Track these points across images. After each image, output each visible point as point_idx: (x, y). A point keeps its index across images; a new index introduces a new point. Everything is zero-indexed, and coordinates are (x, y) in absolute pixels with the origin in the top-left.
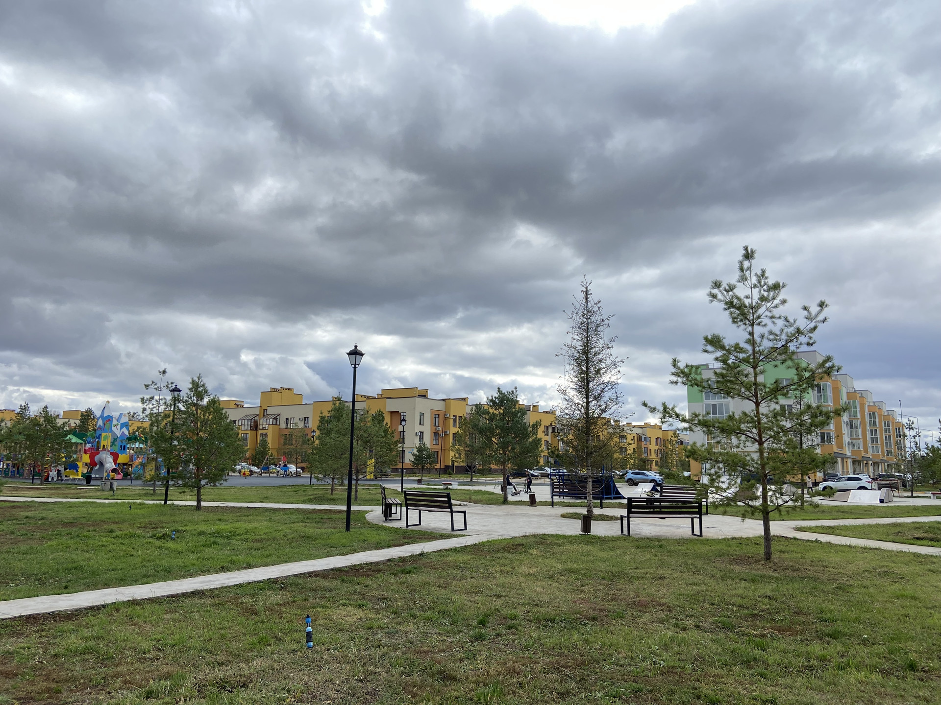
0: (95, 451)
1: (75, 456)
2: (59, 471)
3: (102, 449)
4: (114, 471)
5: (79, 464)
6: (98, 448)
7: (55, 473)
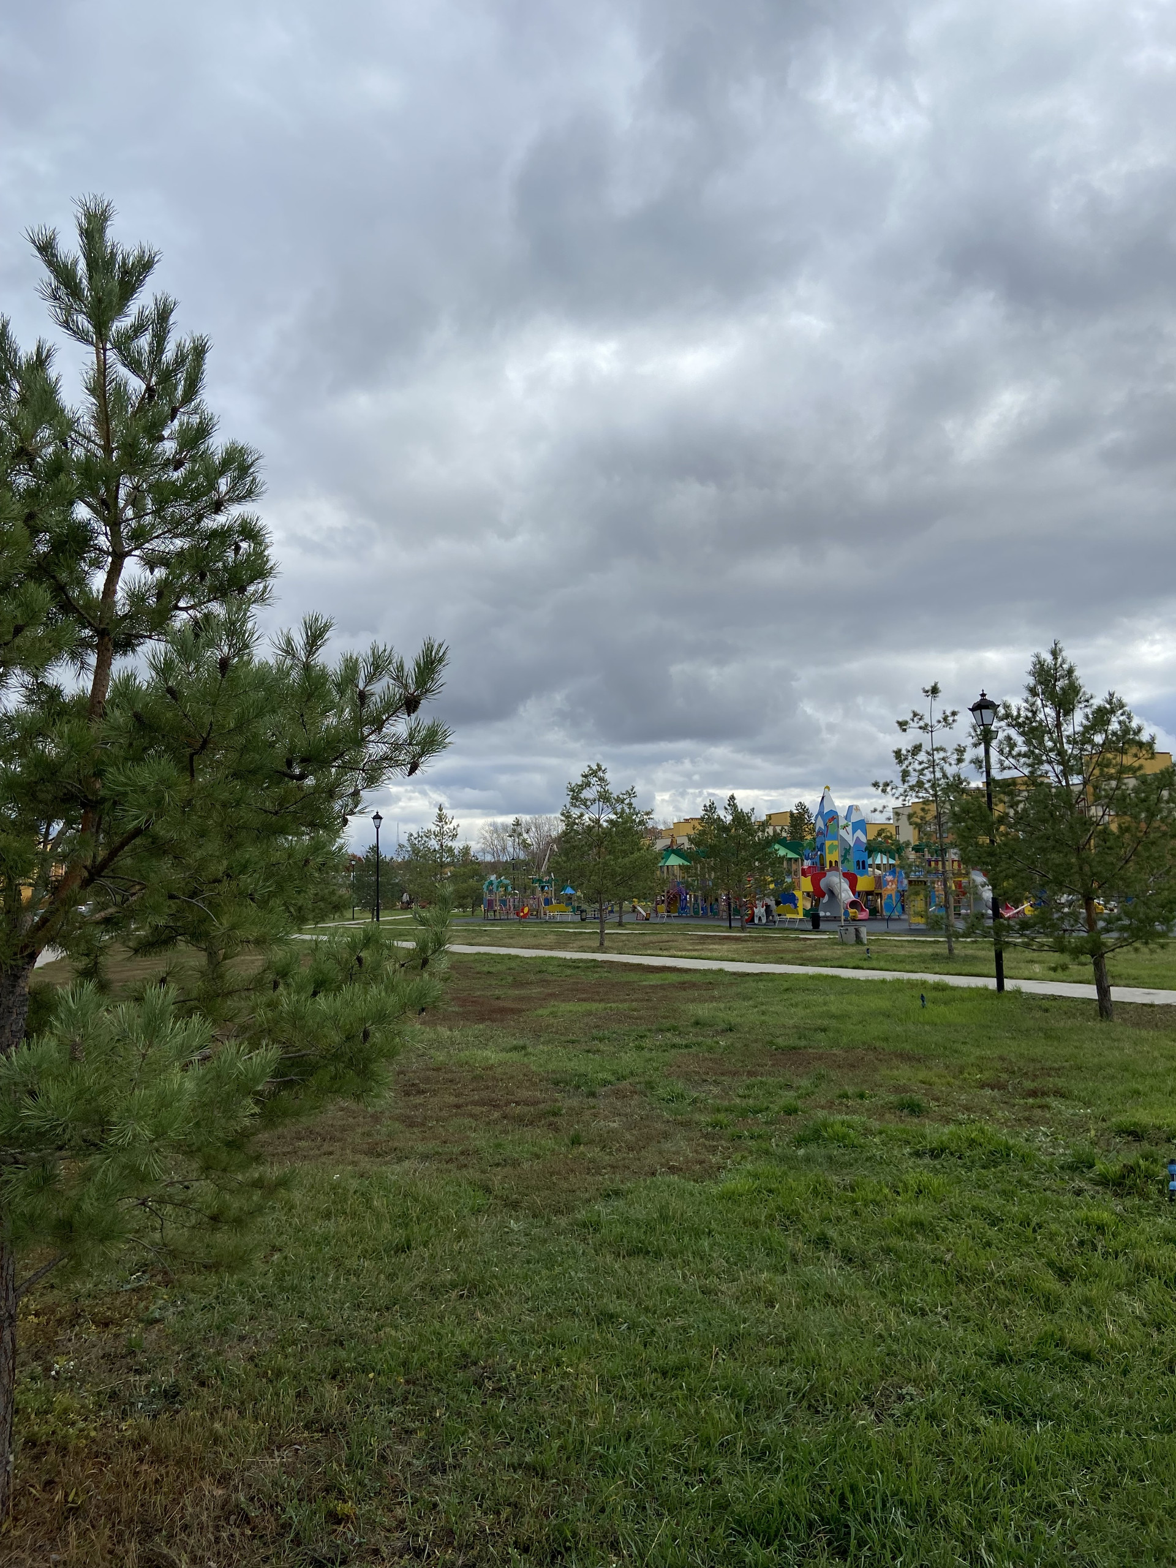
0: (818, 873)
1: (788, 880)
2: (768, 907)
3: (828, 867)
4: (853, 904)
5: (798, 894)
6: (823, 865)
7: (763, 910)
